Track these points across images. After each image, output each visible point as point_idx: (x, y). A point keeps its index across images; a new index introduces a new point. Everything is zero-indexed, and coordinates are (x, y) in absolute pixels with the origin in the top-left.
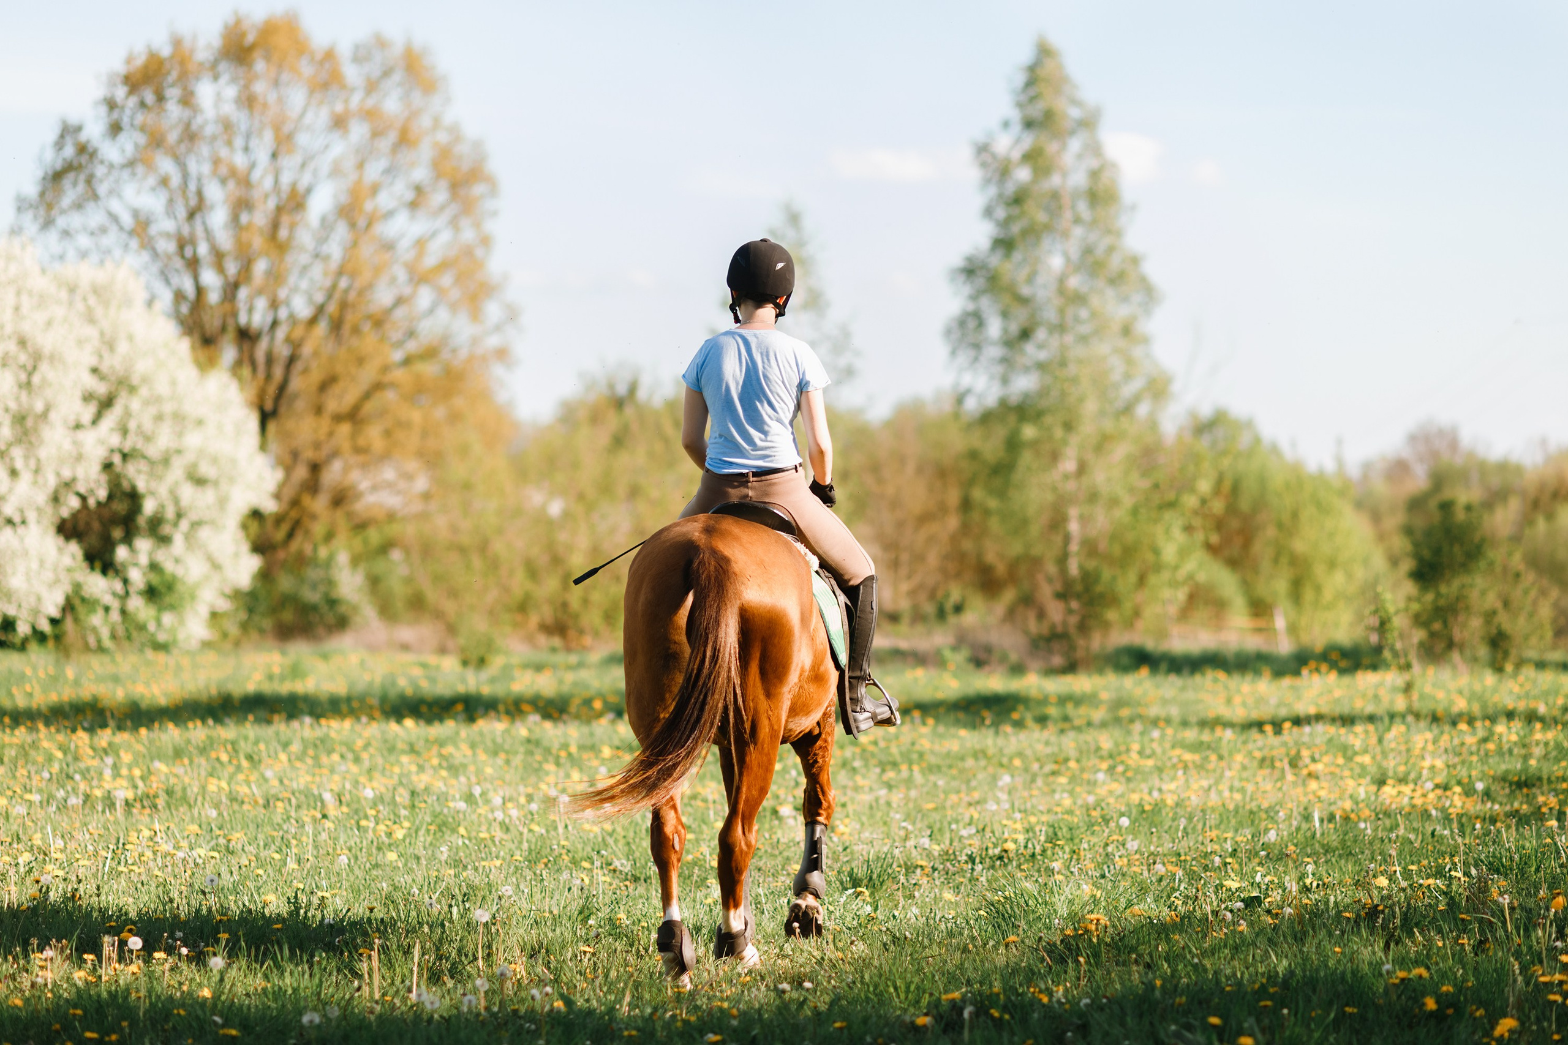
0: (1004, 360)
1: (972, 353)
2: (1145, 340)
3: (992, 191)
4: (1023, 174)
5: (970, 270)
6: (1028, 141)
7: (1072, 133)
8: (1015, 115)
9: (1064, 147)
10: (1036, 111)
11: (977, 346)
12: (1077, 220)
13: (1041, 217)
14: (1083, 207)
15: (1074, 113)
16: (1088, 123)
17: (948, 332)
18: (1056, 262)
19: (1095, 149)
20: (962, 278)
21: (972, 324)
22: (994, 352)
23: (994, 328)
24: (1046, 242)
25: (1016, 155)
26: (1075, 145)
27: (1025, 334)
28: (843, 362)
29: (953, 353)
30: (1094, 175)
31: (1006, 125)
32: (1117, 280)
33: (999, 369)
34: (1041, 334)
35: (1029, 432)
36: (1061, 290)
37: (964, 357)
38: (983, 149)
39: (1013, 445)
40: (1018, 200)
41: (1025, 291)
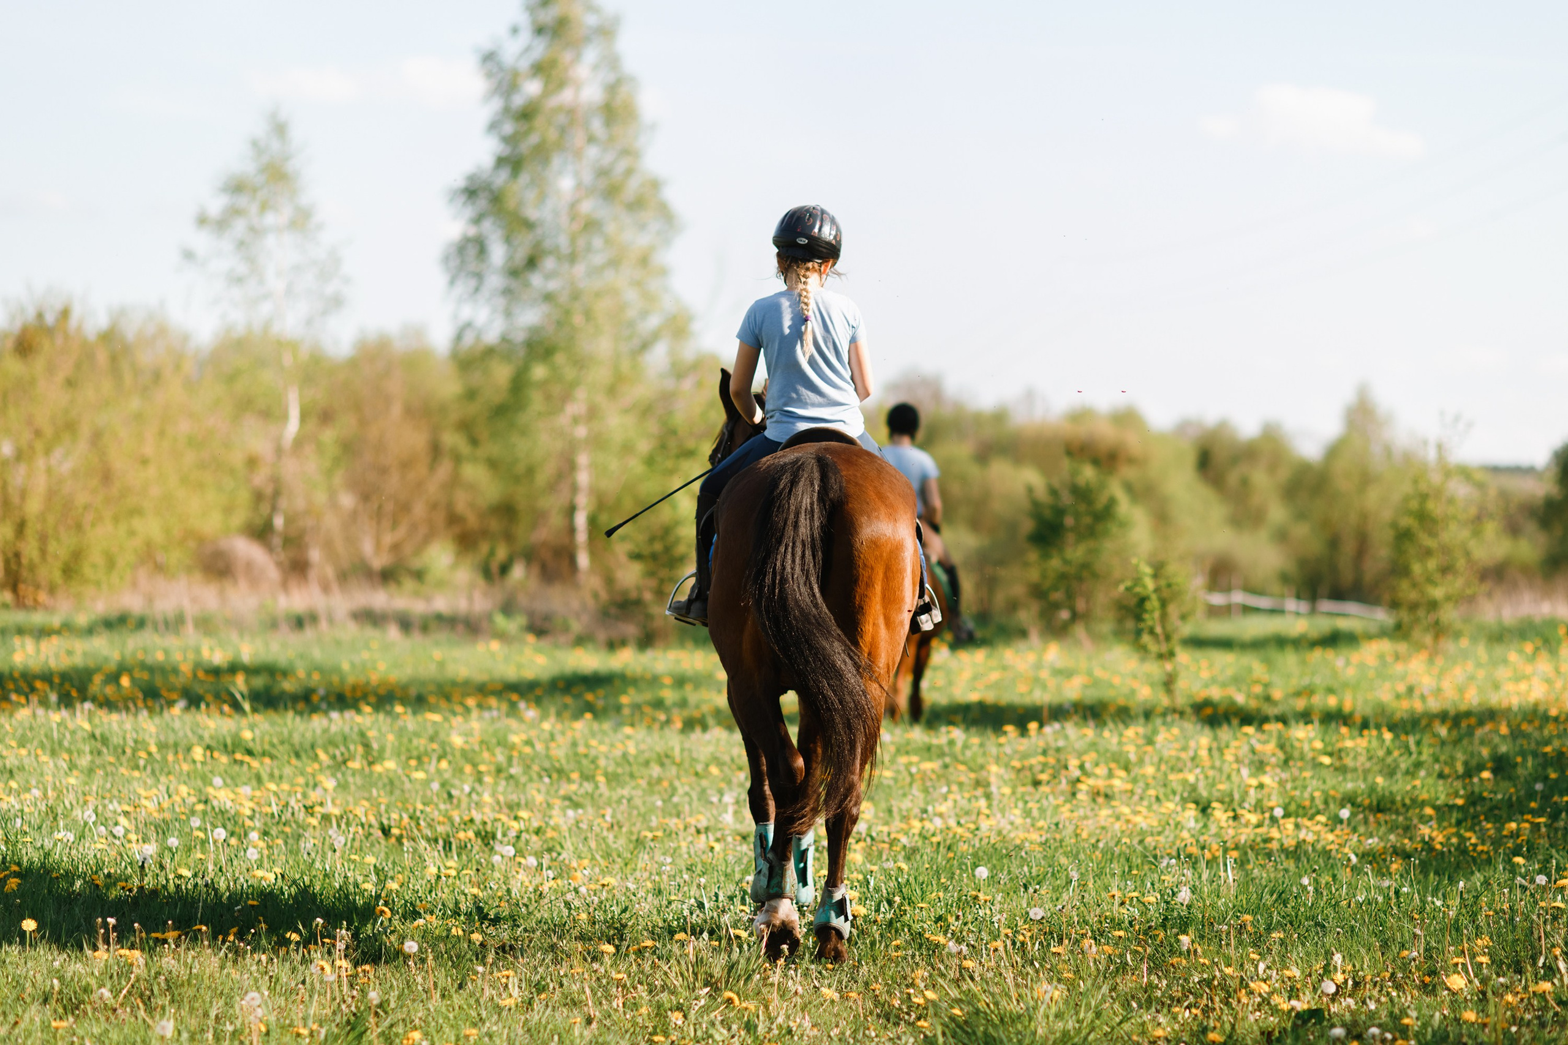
0: (507, 292)
1: (473, 283)
2: (663, 272)
3: (497, 104)
4: (532, 88)
5: (471, 191)
6: (540, 49)
7: (587, 40)
8: (523, 19)
9: (578, 57)
10: (548, 16)
11: (479, 276)
12: (591, 139)
13: (552, 135)
14: (597, 125)
15: (591, 20)
16: (606, 32)
17: (446, 259)
18: (566, 184)
19: (612, 62)
20: (463, 199)
21: (472, 251)
22: (495, 281)
23: (498, 253)
24: (556, 161)
25: (524, 65)
26: (591, 55)
27: (532, 263)
28: (330, 289)
29: (452, 282)
30: (612, 89)
31: (515, 31)
32: (636, 205)
33: (501, 302)
34: (549, 263)
35: (539, 372)
36: (573, 216)
37: (464, 286)
38: (489, 58)
39: (519, 385)
40: (526, 114)
41: (532, 213)
